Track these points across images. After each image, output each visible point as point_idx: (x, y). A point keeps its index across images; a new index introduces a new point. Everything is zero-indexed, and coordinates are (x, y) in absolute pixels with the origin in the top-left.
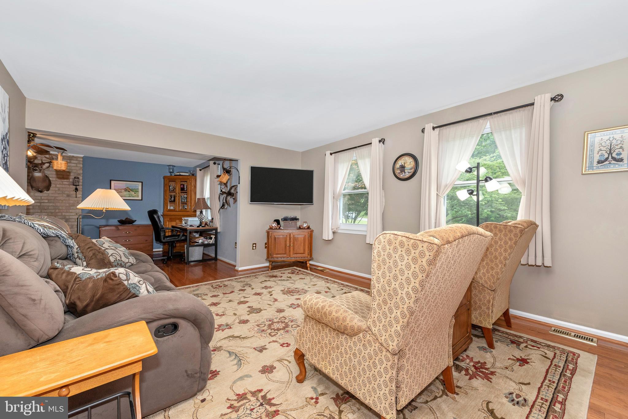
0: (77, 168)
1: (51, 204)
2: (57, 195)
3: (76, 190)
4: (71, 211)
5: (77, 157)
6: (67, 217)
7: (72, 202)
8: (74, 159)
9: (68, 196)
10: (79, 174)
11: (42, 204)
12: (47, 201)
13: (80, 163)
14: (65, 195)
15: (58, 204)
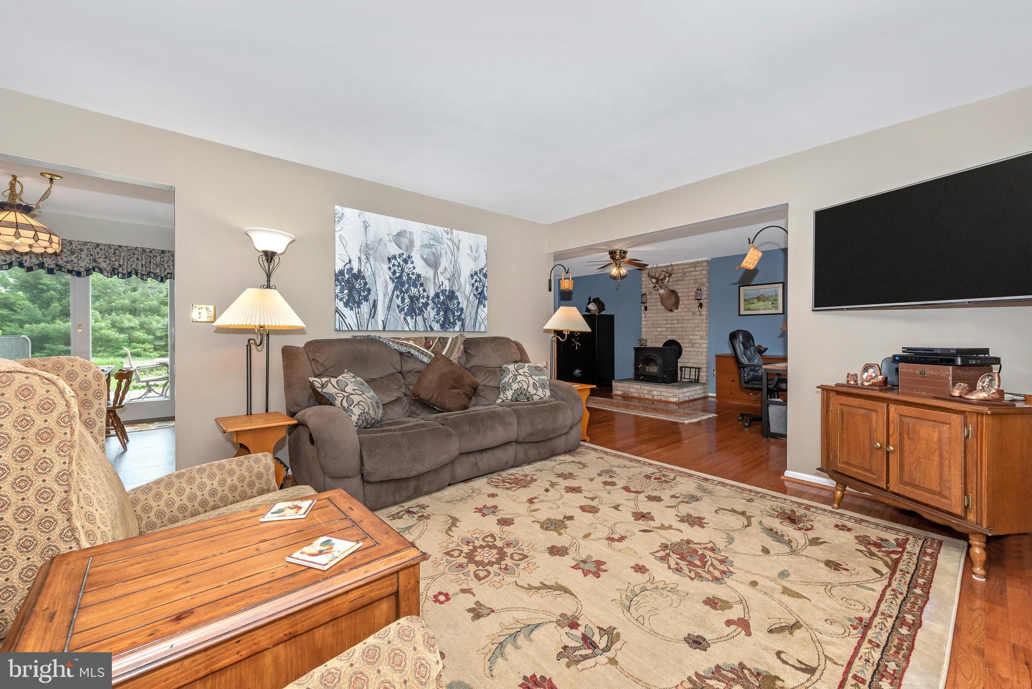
0: (702, 276)
1: (680, 325)
2: (684, 314)
3: (701, 305)
4: (696, 333)
5: (702, 262)
6: (693, 341)
7: (697, 321)
8: (699, 265)
9: (694, 314)
10: (703, 284)
11: (673, 325)
12: (676, 322)
13: (704, 270)
14: (691, 314)
15: (685, 325)
